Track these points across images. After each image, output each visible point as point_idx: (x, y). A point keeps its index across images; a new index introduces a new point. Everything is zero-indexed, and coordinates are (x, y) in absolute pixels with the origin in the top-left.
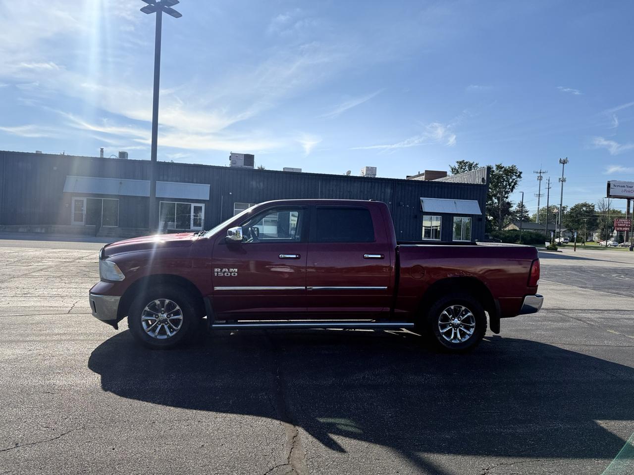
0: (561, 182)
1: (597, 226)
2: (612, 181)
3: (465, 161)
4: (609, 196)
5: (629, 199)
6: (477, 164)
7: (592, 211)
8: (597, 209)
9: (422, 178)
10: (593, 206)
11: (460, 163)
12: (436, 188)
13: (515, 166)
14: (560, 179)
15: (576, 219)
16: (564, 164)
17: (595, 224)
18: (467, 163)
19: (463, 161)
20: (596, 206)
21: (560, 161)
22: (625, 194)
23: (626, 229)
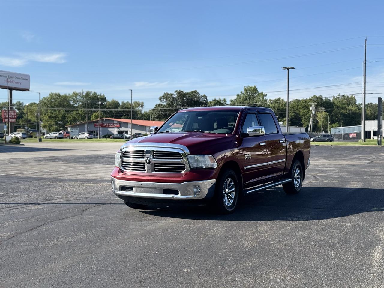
5: (11, 90)
22: (11, 85)
23: (13, 120)
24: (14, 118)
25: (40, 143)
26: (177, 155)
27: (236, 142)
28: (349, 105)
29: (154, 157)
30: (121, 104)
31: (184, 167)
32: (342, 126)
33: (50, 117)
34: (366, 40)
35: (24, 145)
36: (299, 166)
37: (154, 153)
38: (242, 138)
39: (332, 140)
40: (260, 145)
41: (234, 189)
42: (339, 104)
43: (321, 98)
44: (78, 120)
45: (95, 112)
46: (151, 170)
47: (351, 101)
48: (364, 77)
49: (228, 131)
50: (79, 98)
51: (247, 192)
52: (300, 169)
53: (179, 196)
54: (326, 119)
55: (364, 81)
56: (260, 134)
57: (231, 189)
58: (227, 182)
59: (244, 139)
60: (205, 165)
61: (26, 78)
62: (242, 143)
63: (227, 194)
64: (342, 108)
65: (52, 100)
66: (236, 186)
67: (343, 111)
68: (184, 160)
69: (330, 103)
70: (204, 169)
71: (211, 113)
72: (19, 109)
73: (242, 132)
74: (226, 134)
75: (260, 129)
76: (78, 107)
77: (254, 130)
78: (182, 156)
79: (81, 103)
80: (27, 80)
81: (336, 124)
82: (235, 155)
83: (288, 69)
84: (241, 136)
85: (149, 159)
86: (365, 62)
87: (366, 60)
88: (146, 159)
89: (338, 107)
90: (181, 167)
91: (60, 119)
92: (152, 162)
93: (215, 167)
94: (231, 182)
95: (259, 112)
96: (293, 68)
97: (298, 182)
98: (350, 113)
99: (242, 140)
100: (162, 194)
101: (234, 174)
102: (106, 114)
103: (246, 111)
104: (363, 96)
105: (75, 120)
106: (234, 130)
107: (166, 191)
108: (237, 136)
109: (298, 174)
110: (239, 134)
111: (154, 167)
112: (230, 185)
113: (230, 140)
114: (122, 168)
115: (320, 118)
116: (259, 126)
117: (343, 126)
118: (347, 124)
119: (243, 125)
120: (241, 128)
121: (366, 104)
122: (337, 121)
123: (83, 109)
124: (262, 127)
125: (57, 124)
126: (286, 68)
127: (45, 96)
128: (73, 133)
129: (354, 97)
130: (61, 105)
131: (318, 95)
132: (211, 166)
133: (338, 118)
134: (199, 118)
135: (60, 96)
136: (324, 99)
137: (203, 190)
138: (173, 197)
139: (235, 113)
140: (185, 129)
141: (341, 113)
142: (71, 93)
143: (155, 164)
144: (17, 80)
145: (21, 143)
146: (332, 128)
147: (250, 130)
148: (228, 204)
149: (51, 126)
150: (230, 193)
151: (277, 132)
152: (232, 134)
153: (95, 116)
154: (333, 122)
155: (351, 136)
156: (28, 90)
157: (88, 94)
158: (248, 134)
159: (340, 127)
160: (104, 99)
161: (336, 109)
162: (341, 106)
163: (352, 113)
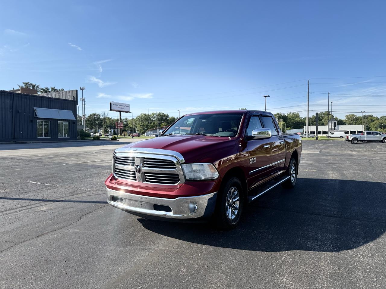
0: (82, 101)
1: (102, 126)
2: (112, 102)
3: (30, 83)
4: (111, 110)
5: (120, 112)
6: (38, 86)
7: (99, 118)
8: (101, 117)
9: (20, 92)
10: (100, 115)
11: (26, 84)
12: (45, 101)
13: (63, 89)
14: (81, 99)
15: (92, 122)
16: (83, 90)
17: (101, 125)
18: (31, 84)
19: (28, 83)
20: (101, 115)
21: (81, 88)
22: (119, 109)
23: (121, 127)
24: (122, 126)
25: (132, 139)
26: (170, 164)
27: (241, 146)
28: (296, 118)
29: (145, 165)
30: (176, 119)
31: (178, 178)
33: (141, 126)
34: (309, 81)
35: (118, 140)
36: (294, 164)
37: (144, 160)
38: (246, 141)
40: (264, 147)
41: (238, 198)
43: (281, 114)
44: (155, 127)
45: (163, 123)
46: (141, 180)
47: (297, 116)
48: (308, 101)
49: (232, 134)
50: (155, 116)
51: (252, 199)
52: (295, 166)
53: (171, 214)
54: (284, 125)
55: (308, 104)
56: (266, 137)
57: (235, 198)
58: (230, 192)
59: (248, 142)
60: (204, 175)
61: (128, 106)
62: (246, 146)
63: (230, 205)
64: (292, 119)
65: (142, 117)
66: (240, 194)
67: (293, 121)
68: (177, 170)
69: (286, 117)
70: (203, 180)
71: (214, 116)
72: (126, 122)
73: (246, 135)
74: (229, 137)
75: (266, 132)
76: (155, 120)
77: (258, 133)
78: (175, 165)
79: (156, 119)
80: (128, 107)
81: (289, 128)
82: (238, 156)
83: (266, 97)
84: (245, 139)
85: (138, 167)
88: (136, 167)
89: (290, 119)
90: (174, 178)
91: (145, 126)
92: (142, 171)
93: (216, 178)
94: (234, 191)
95: (261, 115)
96: (268, 96)
97: (293, 177)
98: (296, 122)
99: (246, 143)
100: (152, 209)
101: (238, 181)
102: (168, 124)
103: (249, 114)
104: (307, 112)
105: (153, 127)
106: (238, 132)
107: (156, 207)
108: (241, 139)
109: (294, 170)
110: (244, 136)
111: (145, 177)
112: (235, 194)
113: (234, 143)
114: (115, 175)
115: (280, 125)
116: (262, 128)
118: (295, 128)
119: (247, 127)
120: (245, 132)
121: (309, 117)
122: (289, 126)
123: (157, 121)
124: (269, 129)
125: (144, 129)
126: (264, 96)
127: (139, 115)
128: (149, 134)
129: (299, 114)
130: (146, 119)
131: (279, 113)
132: (211, 176)
133: (290, 125)
134: (203, 121)
135: (146, 115)
136: (282, 114)
137: (202, 203)
138: (165, 215)
139: (238, 116)
140: (193, 132)
142: (151, 114)
143: (146, 173)
144: (123, 107)
145: (117, 139)
146: (287, 130)
147: (254, 133)
148: (232, 216)
149: (141, 130)
150: (234, 203)
151: (277, 134)
152: (236, 136)
153: (163, 125)
154: (287, 127)
156: (129, 112)
157: (159, 114)
158: (253, 136)
160: (168, 116)
161: (289, 120)
162: (291, 118)
163: (298, 122)
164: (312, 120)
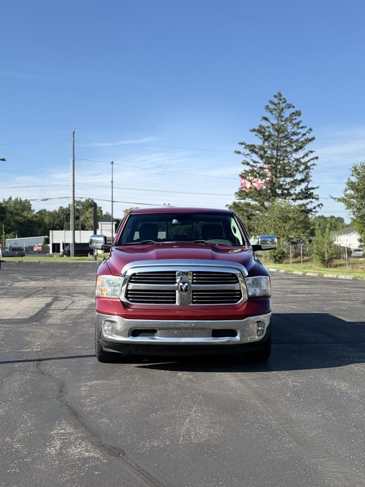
28: (23, 211)
29: (195, 281)
31: (240, 294)
32: (18, 237)
34: (74, 133)
37: (194, 275)
39: (22, 255)
42: (12, 209)
47: (25, 206)
64: (17, 214)
67: (16, 218)
68: (240, 285)
81: (11, 234)
86: (74, 160)
87: (74, 157)
89: (12, 213)
90: (235, 295)
92: (191, 289)
98: (25, 221)
107: (216, 333)
111: (193, 296)
117: (20, 237)
118: (22, 235)
122: (11, 231)
129: (28, 201)
133: (12, 227)
141: (16, 222)
146: (7, 240)
154: (7, 231)
155: (35, 250)
159: (15, 238)
161: (9, 215)
162: (15, 211)
163: (28, 220)
164: (59, 217)
